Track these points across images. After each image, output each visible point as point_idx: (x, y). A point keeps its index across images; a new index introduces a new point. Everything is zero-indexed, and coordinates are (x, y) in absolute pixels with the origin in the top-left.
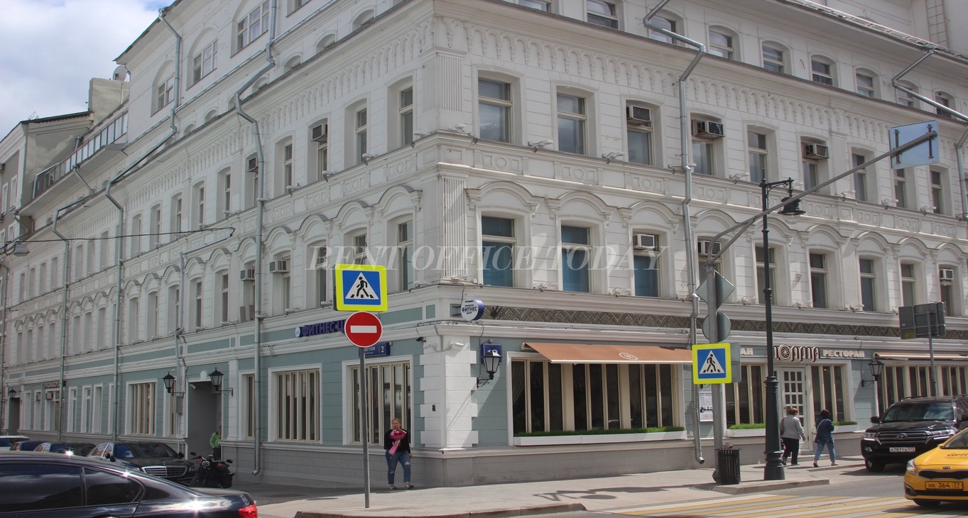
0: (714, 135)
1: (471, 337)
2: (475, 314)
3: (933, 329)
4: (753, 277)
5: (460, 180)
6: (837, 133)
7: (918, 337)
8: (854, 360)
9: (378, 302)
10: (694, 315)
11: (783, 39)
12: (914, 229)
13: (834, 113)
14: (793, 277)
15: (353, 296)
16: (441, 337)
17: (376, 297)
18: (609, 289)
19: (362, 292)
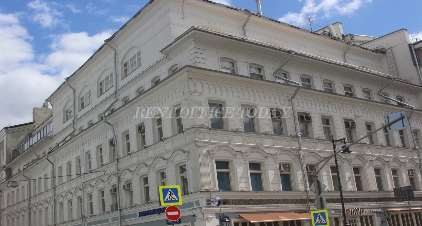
0: (308, 121)
1: (216, 213)
2: (217, 203)
3: (409, 197)
4: (330, 180)
5: (205, 146)
6: (358, 116)
7: (403, 201)
8: (377, 213)
9: (178, 201)
10: (308, 197)
11: (331, 78)
12: (395, 155)
13: (356, 108)
14: (347, 179)
15: (167, 199)
16: (203, 214)
17: (177, 199)
18: (271, 189)
19: (171, 197)
